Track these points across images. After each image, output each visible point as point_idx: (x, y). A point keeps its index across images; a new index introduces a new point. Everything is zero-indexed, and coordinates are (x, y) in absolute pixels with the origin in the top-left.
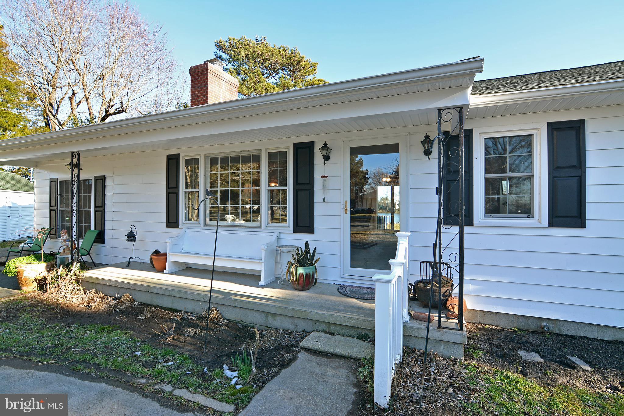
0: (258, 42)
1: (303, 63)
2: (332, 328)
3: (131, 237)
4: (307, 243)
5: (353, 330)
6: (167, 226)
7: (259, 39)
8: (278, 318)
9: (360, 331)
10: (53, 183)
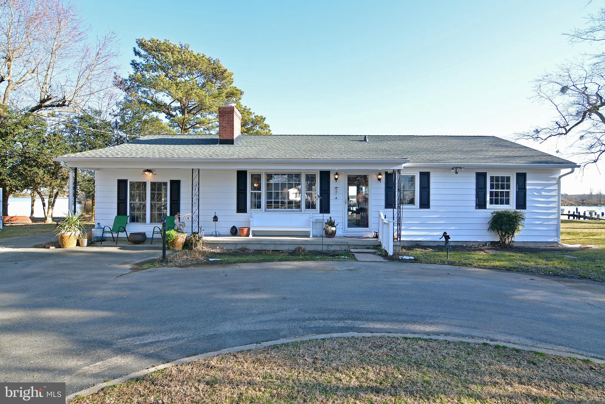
0: (182, 47)
1: (225, 75)
2: (357, 247)
3: (215, 219)
4: (330, 218)
5: (364, 246)
6: (237, 212)
7: (183, 45)
8: (333, 246)
9: (367, 246)
10: (122, 184)
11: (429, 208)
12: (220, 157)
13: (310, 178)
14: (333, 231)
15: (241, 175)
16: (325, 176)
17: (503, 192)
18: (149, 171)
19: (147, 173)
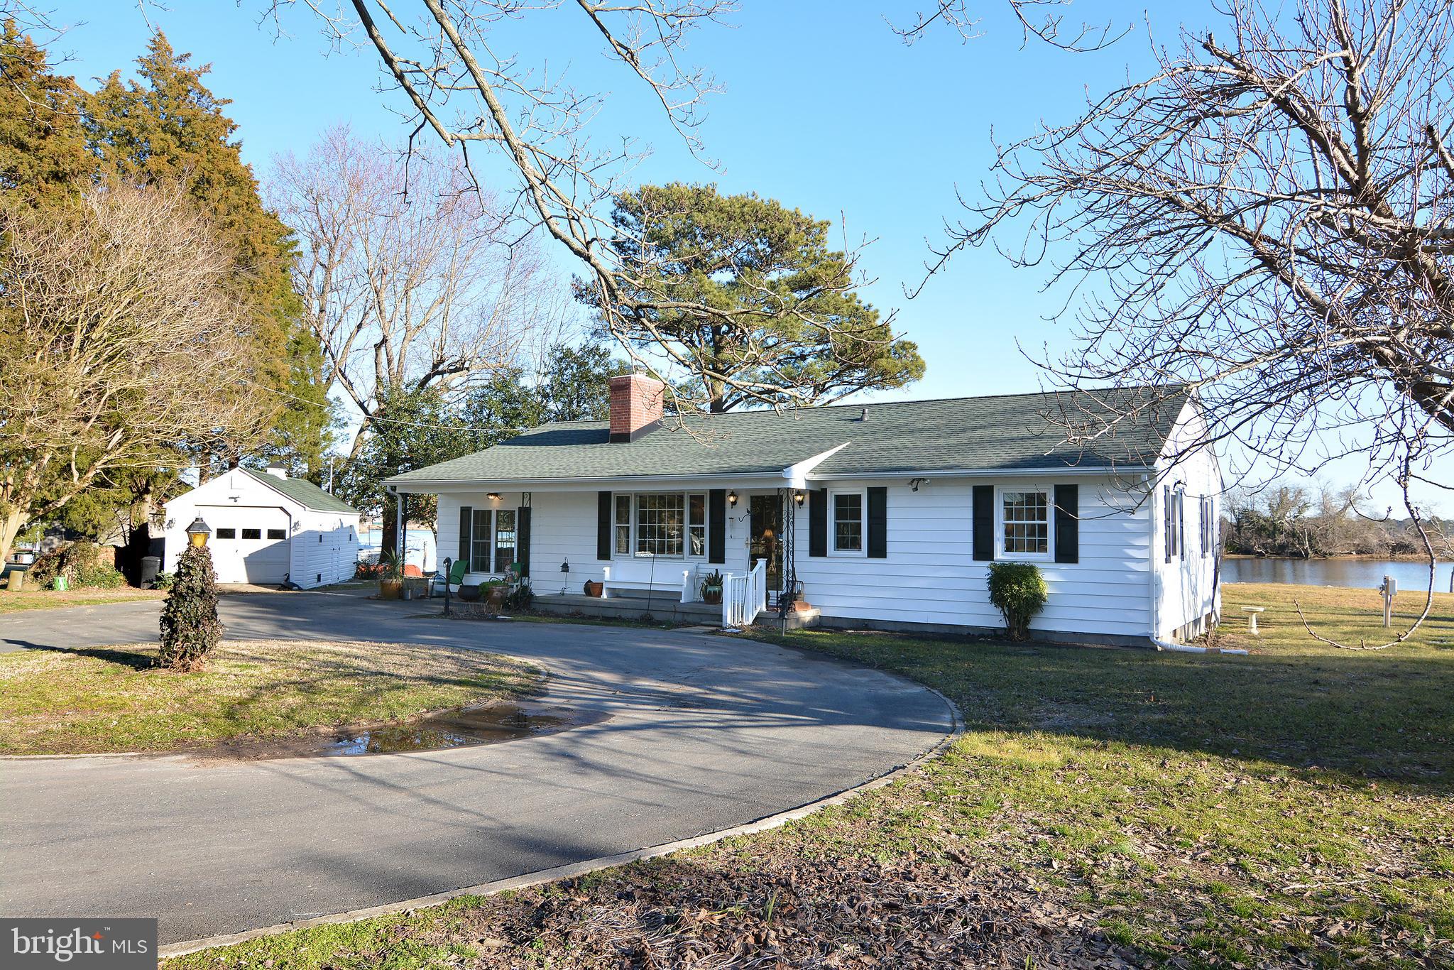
3: (565, 568)
4: (717, 570)
6: (598, 559)
10: (465, 512)
11: (885, 556)
12: (563, 474)
13: (697, 500)
14: (715, 592)
15: (604, 498)
16: (718, 498)
17: (1034, 525)
18: (496, 495)
19: (491, 497)
